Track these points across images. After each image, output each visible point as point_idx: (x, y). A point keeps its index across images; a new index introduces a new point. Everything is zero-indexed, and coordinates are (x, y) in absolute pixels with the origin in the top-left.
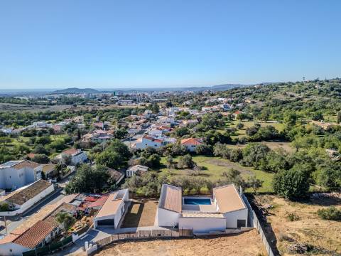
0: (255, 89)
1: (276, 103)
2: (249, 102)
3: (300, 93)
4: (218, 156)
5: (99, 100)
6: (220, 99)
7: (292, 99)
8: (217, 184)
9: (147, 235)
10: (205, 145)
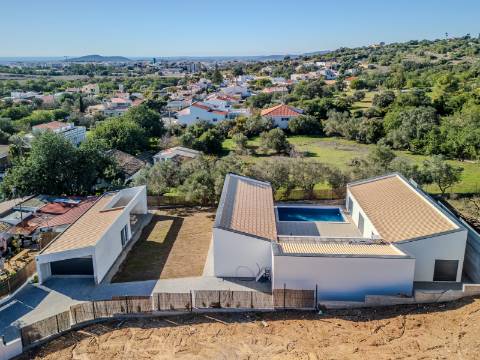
0: (372, 49)
1: (409, 67)
2: (366, 66)
3: (445, 52)
4: (332, 135)
5: (130, 68)
6: (319, 64)
7: (434, 61)
8: (352, 176)
9: (180, 306)
10: (308, 117)
